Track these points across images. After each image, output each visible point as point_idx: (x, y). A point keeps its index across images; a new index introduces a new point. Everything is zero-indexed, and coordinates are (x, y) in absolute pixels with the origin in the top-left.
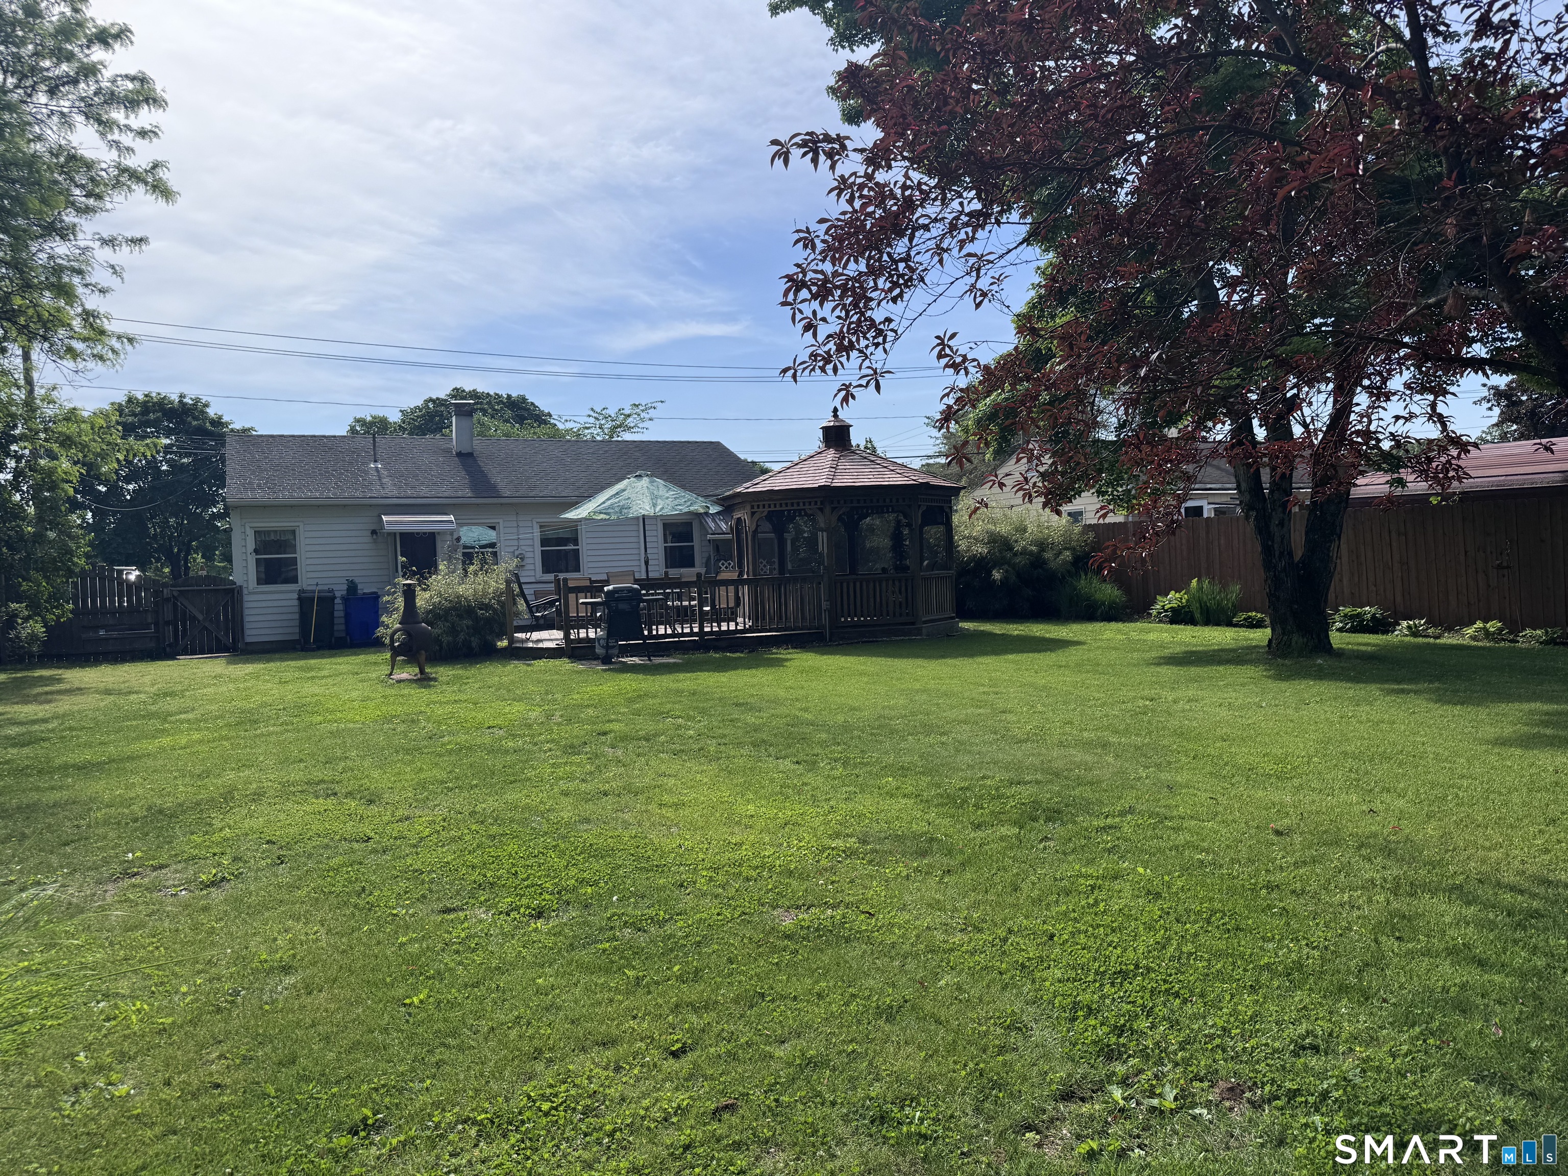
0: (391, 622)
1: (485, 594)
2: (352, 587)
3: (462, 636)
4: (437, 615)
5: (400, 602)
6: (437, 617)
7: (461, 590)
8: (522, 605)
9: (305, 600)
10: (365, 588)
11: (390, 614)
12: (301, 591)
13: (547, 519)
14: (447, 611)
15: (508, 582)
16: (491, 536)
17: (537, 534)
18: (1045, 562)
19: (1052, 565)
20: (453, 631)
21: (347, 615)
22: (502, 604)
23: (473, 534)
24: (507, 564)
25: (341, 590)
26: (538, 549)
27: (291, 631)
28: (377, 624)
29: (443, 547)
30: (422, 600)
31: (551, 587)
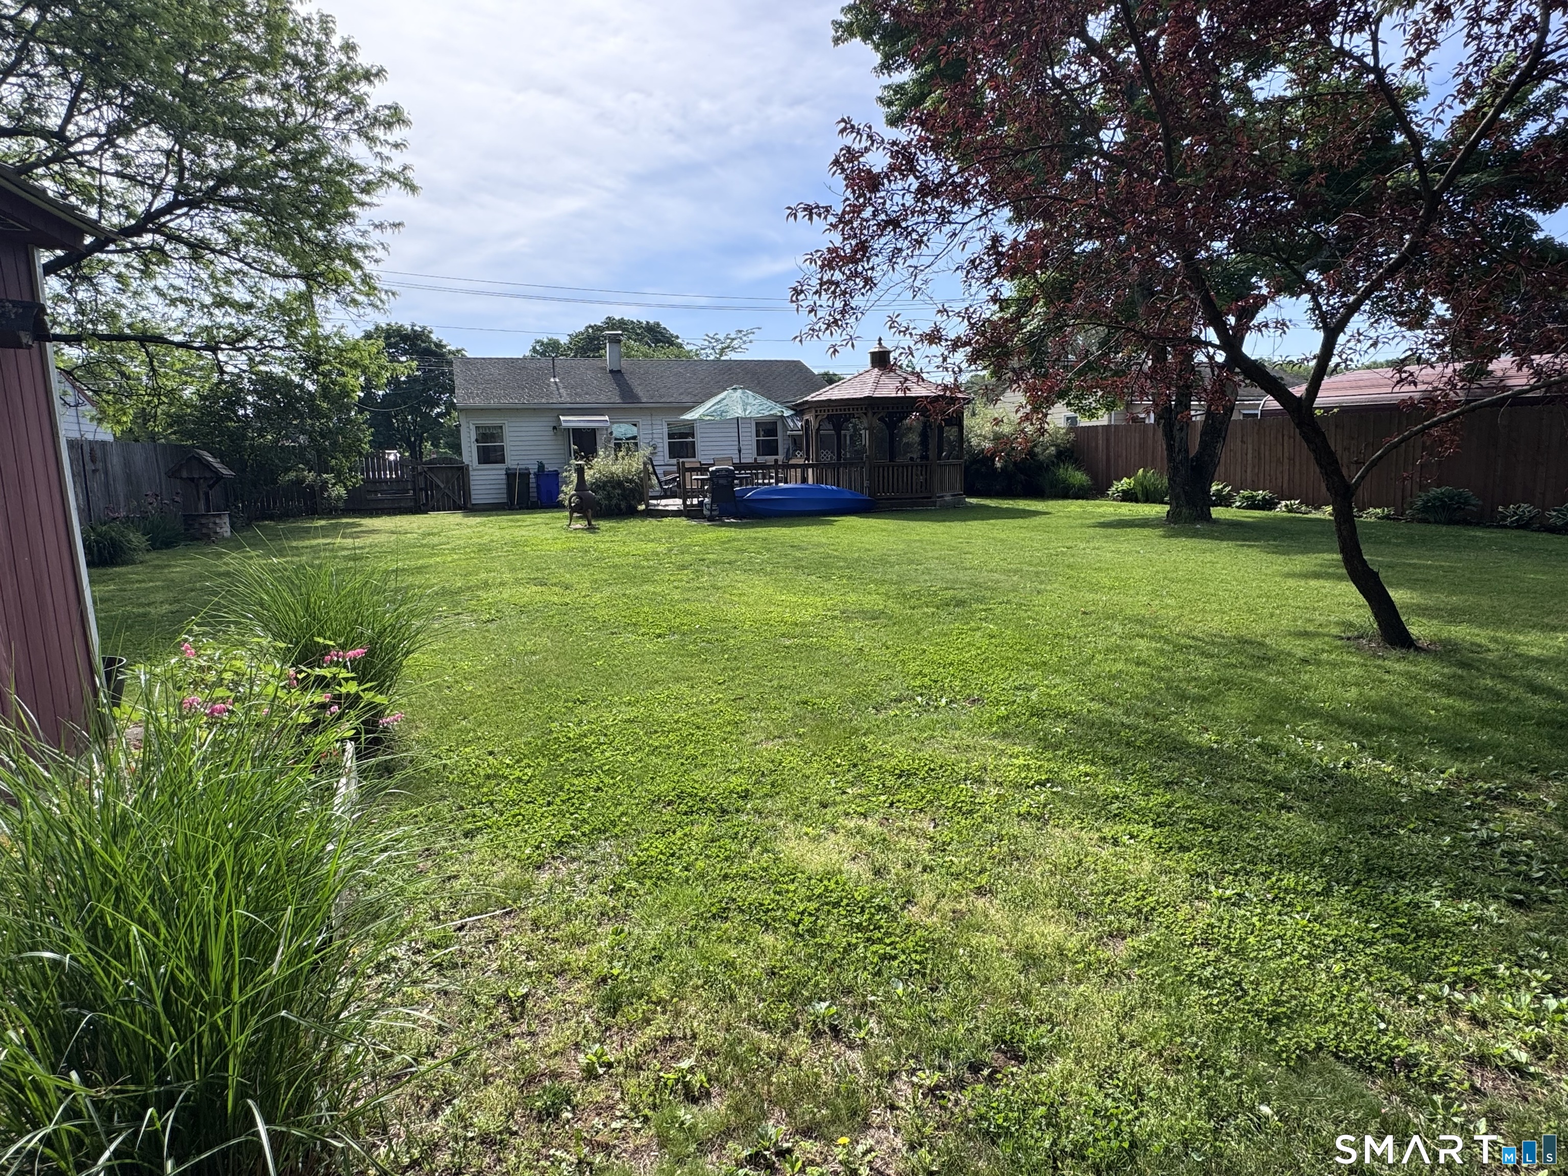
0: (568, 491)
1: (629, 472)
2: (541, 466)
3: (614, 502)
4: (599, 486)
5: (574, 477)
6: (598, 487)
7: (613, 469)
8: (654, 481)
9: (510, 475)
10: (549, 468)
11: (567, 485)
12: (508, 469)
13: (672, 419)
14: (605, 483)
15: (645, 464)
16: (633, 431)
17: (666, 431)
18: (1036, 455)
19: (1041, 457)
20: (609, 497)
21: (538, 486)
22: (641, 479)
23: (622, 430)
24: (644, 452)
25: (534, 469)
26: (666, 441)
27: (503, 498)
28: (559, 492)
29: (601, 439)
30: (589, 475)
31: (675, 468)
